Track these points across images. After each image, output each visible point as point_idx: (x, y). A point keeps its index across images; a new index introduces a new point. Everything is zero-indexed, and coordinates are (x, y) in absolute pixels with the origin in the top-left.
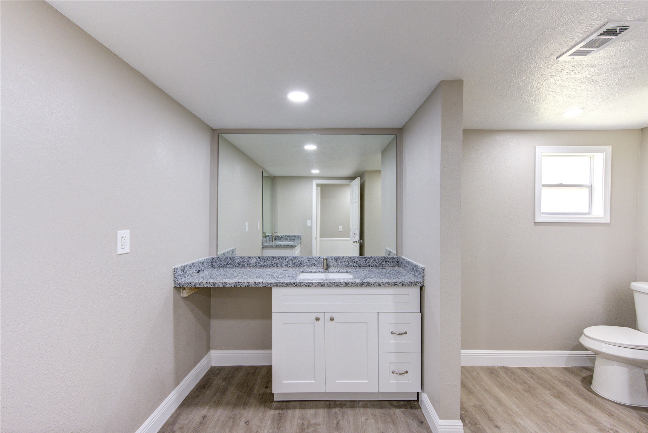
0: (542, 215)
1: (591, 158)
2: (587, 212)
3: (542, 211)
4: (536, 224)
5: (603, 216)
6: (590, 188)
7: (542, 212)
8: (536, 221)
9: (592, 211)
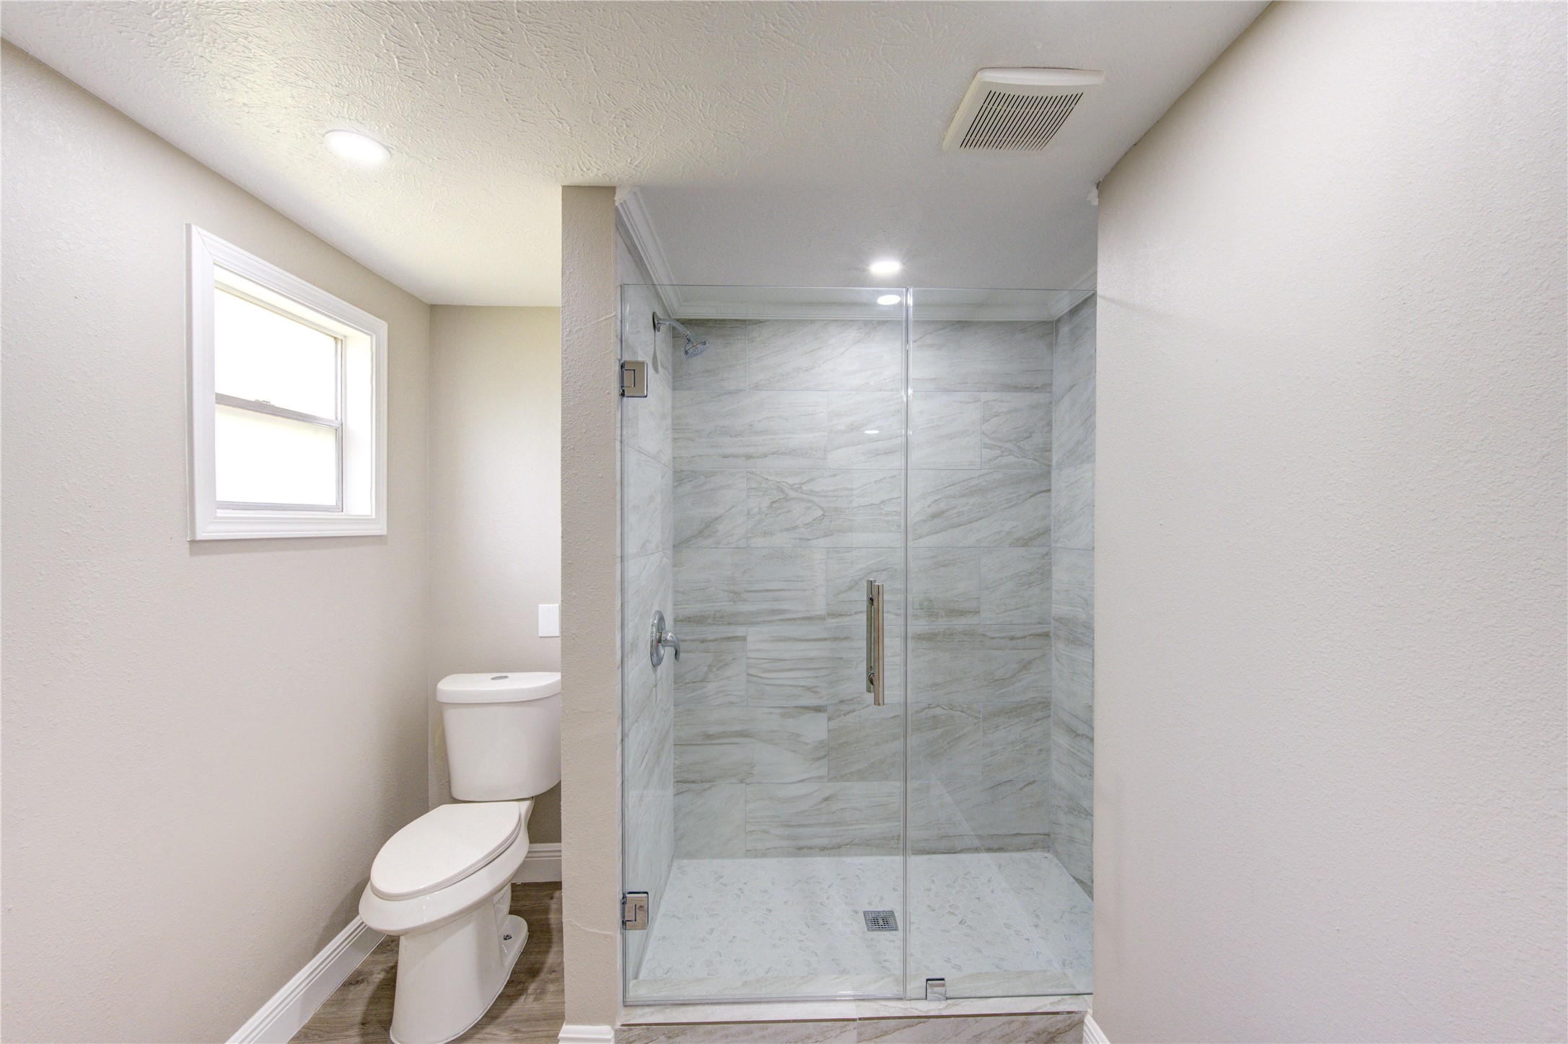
0: (220, 513)
1: (339, 343)
2: (334, 503)
3: (222, 496)
4: (197, 546)
5: (374, 517)
6: (340, 433)
7: (219, 499)
8: (200, 536)
9: (344, 501)
